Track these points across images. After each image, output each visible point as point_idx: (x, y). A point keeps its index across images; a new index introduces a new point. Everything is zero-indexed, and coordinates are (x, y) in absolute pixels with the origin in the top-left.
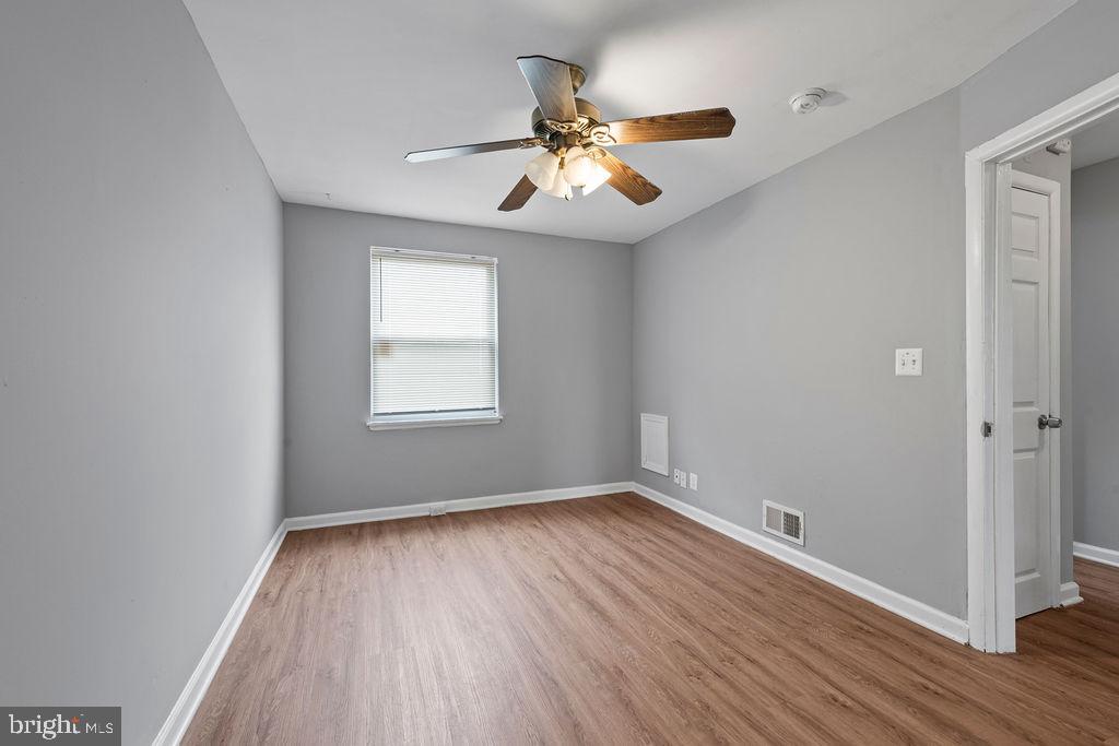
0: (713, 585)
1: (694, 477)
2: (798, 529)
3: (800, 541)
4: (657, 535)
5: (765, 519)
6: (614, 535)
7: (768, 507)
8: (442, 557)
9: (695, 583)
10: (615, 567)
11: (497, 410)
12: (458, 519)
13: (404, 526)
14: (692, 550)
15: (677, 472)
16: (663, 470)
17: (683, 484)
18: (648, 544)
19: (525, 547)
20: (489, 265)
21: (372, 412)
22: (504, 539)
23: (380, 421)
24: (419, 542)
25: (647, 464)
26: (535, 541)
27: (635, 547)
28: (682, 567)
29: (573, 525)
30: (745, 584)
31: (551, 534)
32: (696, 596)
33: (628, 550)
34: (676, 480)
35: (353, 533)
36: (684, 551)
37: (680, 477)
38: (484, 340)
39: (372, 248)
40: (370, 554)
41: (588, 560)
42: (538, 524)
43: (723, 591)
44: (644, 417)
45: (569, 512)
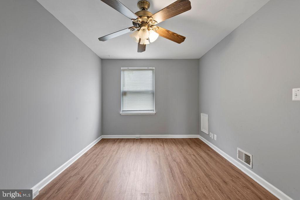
0: (208, 176)
1: (215, 136)
2: (250, 161)
3: (251, 166)
4: (198, 154)
5: (238, 155)
6: (183, 151)
7: (239, 151)
8: (130, 151)
9: (202, 174)
10: (177, 163)
11: (154, 111)
12: (141, 140)
13: (128, 140)
14: (208, 161)
15: (211, 133)
16: (206, 132)
17: (212, 138)
18: (193, 156)
19: (154, 151)
20: (152, 70)
21: (122, 110)
22: (150, 148)
23: (124, 113)
24: (128, 145)
25: (203, 130)
26: (158, 150)
27: (188, 157)
28: (200, 167)
29: (172, 146)
30: (222, 178)
31: (164, 149)
32: (199, 179)
33: (185, 158)
34: (210, 136)
35: (115, 141)
36: (205, 161)
37: (211, 135)
38: (151, 91)
39: (122, 68)
40: (115, 147)
41: (170, 158)
42: (162, 145)
43: (210, 179)
44: (202, 114)
45: (174, 142)
